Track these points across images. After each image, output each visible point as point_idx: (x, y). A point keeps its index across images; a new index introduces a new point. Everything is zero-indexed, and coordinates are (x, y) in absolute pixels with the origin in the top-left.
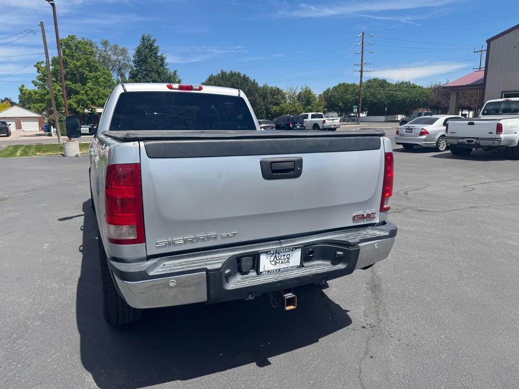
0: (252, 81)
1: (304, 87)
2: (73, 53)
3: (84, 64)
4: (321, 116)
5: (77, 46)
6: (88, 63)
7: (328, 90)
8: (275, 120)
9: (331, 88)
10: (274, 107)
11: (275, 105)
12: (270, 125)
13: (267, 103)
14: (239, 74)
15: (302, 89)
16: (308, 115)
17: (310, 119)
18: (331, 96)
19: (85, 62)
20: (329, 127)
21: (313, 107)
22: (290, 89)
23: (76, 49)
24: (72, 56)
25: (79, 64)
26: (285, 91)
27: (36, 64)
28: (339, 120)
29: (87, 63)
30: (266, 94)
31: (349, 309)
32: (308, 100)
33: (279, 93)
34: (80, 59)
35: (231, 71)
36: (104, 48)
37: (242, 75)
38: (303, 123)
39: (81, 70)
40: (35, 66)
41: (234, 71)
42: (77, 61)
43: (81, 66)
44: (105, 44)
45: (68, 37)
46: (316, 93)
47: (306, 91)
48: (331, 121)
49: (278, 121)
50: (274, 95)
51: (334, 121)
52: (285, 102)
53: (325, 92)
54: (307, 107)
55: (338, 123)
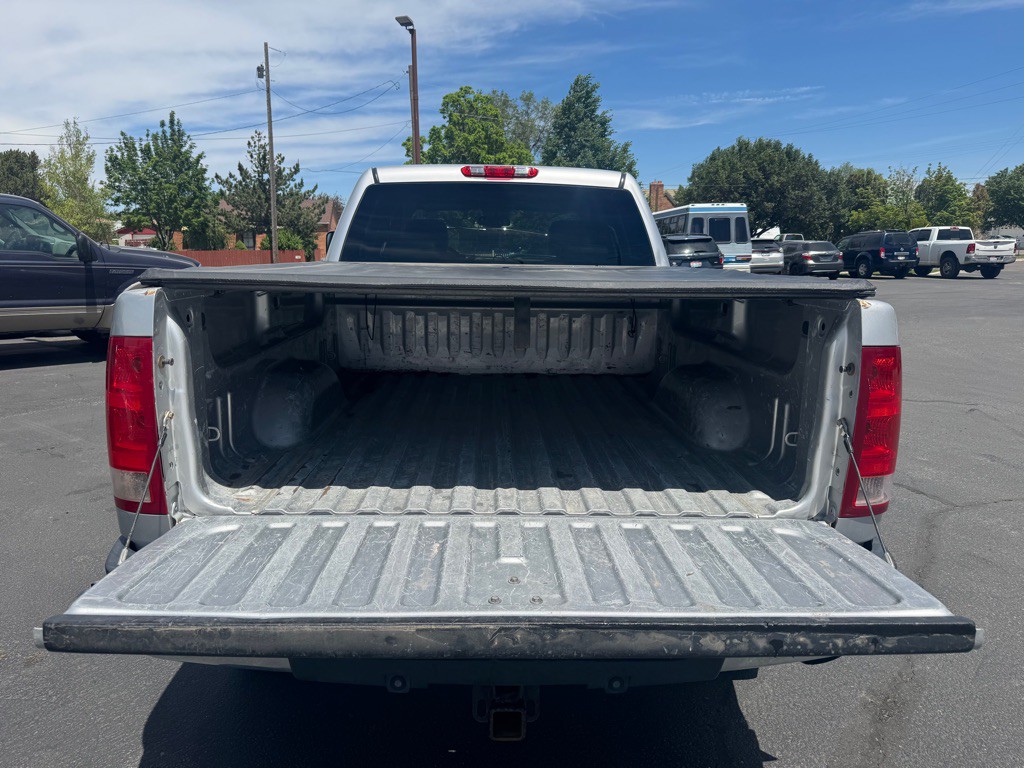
0: (807, 156)
1: (934, 168)
2: (464, 119)
3: (480, 138)
4: (965, 235)
5: (472, 106)
6: (488, 137)
7: (1003, 174)
8: (846, 240)
9: (1011, 168)
10: (853, 212)
11: (856, 209)
12: (830, 252)
13: (838, 204)
14: (777, 146)
15: (928, 172)
16: (930, 231)
17: (934, 240)
18: (1009, 188)
19: (483, 134)
20: (985, 261)
21: (953, 212)
22: (898, 173)
23: (470, 111)
24: (463, 124)
25: (471, 138)
26: (885, 177)
27: (405, 141)
28: (1012, 246)
29: (486, 137)
30: (836, 184)
31: (777, 754)
32: (941, 196)
33: (868, 183)
34: (475, 130)
35: (760, 140)
36: (525, 108)
37: (784, 146)
38: (915, 251)
39: (474, 149)
40: (404, 144)
41: (765, 140)
42: (470, 132)
43: (476, 142)
44: (528, 99)
45: (458, 90)
46: (963, 182)
47: (939, 178)
48: (992, 248)
49: (852, 244)
50: (857, 187)
51: (1000, 247)
52: (883, 202)
53: (993, 178)
54: (939, 214)
55: (1012, 253)
